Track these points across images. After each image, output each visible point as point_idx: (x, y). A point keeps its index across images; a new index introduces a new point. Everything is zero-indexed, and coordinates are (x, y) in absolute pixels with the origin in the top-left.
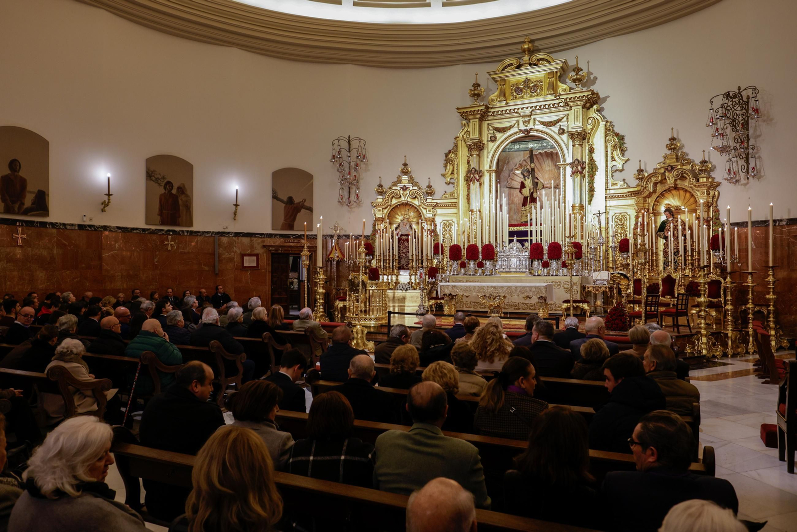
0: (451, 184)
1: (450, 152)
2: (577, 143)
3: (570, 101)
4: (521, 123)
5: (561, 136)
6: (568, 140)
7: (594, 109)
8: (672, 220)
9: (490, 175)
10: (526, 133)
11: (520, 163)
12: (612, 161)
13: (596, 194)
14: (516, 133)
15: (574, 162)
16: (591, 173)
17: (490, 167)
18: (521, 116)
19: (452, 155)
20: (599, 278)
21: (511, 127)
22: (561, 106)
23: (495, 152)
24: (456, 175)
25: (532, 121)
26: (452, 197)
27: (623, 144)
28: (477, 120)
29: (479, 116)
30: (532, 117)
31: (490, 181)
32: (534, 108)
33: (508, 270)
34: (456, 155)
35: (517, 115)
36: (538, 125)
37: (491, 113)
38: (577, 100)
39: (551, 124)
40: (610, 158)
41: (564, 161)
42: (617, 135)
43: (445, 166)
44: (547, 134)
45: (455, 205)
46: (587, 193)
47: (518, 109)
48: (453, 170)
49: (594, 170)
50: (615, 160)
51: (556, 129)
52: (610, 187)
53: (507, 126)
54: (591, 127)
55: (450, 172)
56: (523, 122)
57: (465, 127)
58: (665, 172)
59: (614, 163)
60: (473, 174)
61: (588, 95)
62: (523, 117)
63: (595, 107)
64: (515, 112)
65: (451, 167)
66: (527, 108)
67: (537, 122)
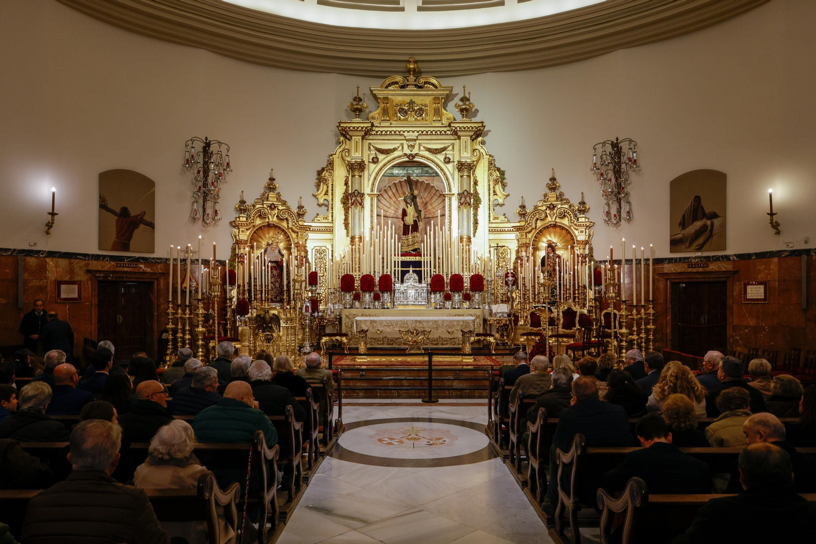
0: (323, 207)
1: (323, 169)
2: (466, 174)
3: (460, 131)
4: (405, 147)
5: (447, 165)
6: (454, 170)
7: (478, 142)
8: (553, 256)
9: (372, 199)
10: (411, 158)
11: (386, 189)
12: (494, 195)
13: (479, 226)
14: (400, 157)
15: (463, 193)
16: (476, 205)
17: (372, 190)
18: (406, 140)
19: (325, 173)
20: (499, 311)
21: (395, 150)
22: (448, 135)
23: (377, 174)
24: (331, 196)
25: (417, 147)
26: (325, 221)
27: (503, 179)
28: (360, 138)
29: (363, 133)
30: (418, 142)
31: (372, 205)
32: (420, 132)
33: (405, 303)
34: (331, 175)
35: (402, 138)
36: (423, 151)
37: (375, 132)
38: (467, 131)
39: (437, 151)
40: (492, 192)
41: (450, 191)
42: (499, 170)
43: (318, 186)
44: (433, 161)
45: (330, 230)
46: (472, 225)
47: (404, 132)
48: (327, 191)
49: (478, 203)
50: (496, 195)
51: (441, 157)
52: (492, 221)
53: (391, 148)
54: (476, 159)
55: (323, 193)
56: (408, 146)
57: (343, 143)
58: (546, 209)
59: (495, 197)
60: (356, 196)
61: (479, 127)
62: (407, 140)
63: (480, 139)
64: (400, 135)
65: (325, 187)
66: (413, 132)
67: (422, 148)
